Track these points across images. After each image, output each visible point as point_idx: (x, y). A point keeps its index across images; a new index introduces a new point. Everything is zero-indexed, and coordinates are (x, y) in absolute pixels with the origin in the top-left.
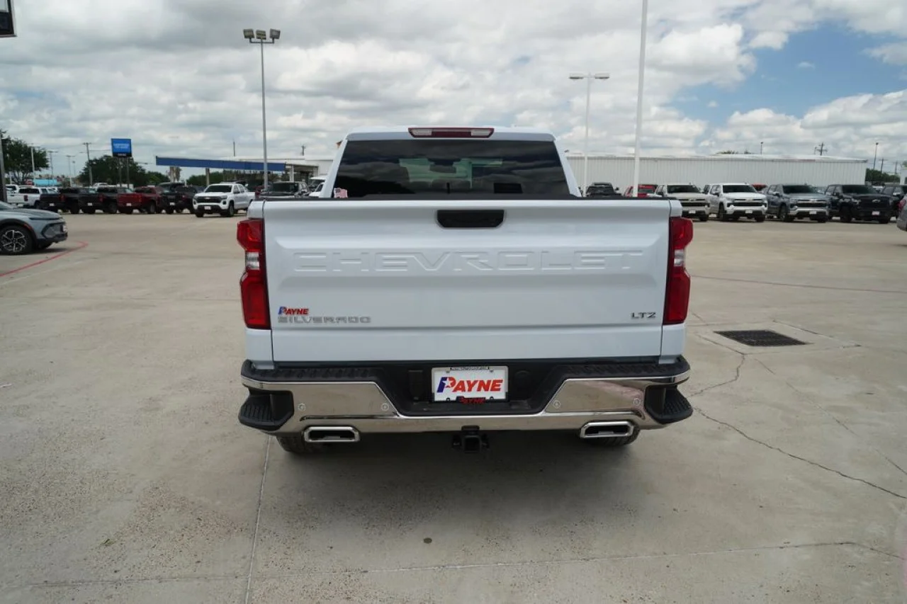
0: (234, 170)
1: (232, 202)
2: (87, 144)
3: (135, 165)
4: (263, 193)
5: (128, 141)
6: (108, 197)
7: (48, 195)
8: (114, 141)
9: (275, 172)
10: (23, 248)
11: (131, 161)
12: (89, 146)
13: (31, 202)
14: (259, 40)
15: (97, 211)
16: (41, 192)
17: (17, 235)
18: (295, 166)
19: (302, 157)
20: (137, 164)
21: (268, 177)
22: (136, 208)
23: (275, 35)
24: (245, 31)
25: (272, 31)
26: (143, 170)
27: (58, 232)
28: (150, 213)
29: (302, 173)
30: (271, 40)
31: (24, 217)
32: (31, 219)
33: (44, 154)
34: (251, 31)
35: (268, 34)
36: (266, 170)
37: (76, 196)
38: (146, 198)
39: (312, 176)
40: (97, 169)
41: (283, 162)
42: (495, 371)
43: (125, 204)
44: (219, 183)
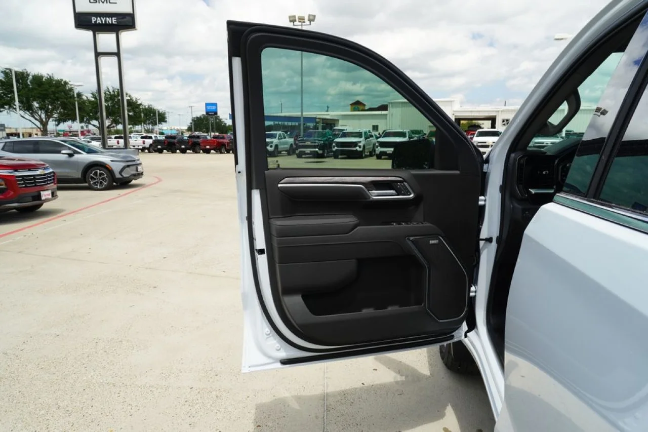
0: (280, 123)
1: (276, 146)
2: (191, 107)
3: (220, 120)
4: (300, 139)
5: (215, 105)
6: (195, 142)
7: (158, 140)
8: (207, 105)
9: (308, 124)
10: (105, 185)
11: (217, 118)
12: (193, 108)
13: (147, 145)
14: (300, 23)
15: (188, 151)
16: (154, 138)
17: (101, 174)
18: (323, 119)
19: (327, 113)
20: (221, 119)
21: (304, 127)
22: (212, 149)
23: (312, 19)
24: (290, 17)
25: (309, 15)
26: (225, 124)
27: (134, 172)
28: (221, 153)
29: (327, 124)
30: (308, 23)
31: (107, 159)
32: (112, 161)
33: (164, 114)
34: (294, 16)
35: (306, 19)
36: (302, 123)
37: (176, 141)
38: (218, 142)
39: (335, 127)
40: (199, 124)
41: (315, 116)
43: (205, 147)
44: (270, 131)
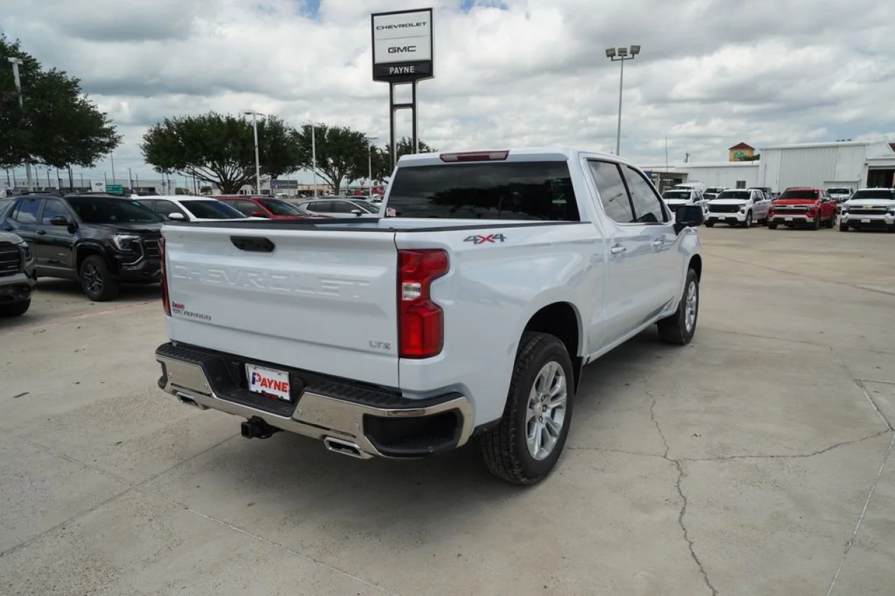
14: (620, 57)
18: (662, 173)
23: (635, 50)
24: (608, 51)
25: (632, 47)
29: (676, 180)
30: (631, 56)
34: (614, 50)
35: (629, 51)
42: (282, 375)
